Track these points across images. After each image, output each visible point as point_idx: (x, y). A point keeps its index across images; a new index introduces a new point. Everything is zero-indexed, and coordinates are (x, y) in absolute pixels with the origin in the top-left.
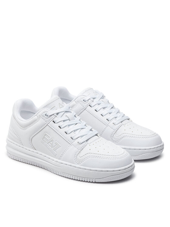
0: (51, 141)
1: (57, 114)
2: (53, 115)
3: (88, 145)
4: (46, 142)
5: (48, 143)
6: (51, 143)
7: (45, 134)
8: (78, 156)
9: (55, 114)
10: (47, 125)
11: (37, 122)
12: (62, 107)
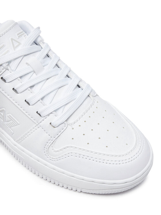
1: (9, 62)
3: (70, 127)
6: (2, 114)
8: (51, 148)
12: (18, 46)
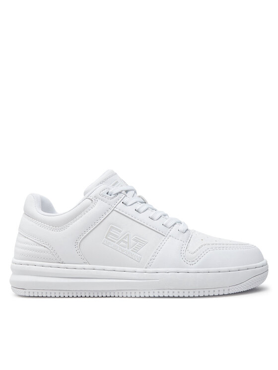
0: (125, 238)
1: (127, 192)
2: (120, 193)
4: (114, 242)
5: (118, 243)
6: (126, 241)
7: (112, 227)
9: (123, 192)
10: (113, 210)
11: (92, 208)
